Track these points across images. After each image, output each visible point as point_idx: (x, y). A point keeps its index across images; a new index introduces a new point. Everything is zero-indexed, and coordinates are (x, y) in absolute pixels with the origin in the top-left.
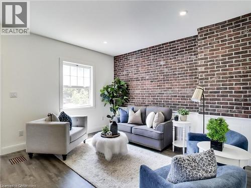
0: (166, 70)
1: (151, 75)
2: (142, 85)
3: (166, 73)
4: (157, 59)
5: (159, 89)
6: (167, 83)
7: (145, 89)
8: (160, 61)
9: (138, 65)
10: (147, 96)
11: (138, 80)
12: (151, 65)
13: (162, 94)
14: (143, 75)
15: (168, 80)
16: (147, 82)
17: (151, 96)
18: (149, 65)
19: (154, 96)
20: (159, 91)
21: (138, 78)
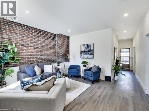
0: (44, 44)
1: (34, 44)
2: (27, 49)
3: (44, 45)
4: (38, 36)
5: (40, 53)
6: (44, 50)
7: (30, 53)
8: (41, 38)
9: (23, 35)
10: (32, 57)
11: (24, 46)
12: (35, 38)
13: (42, 56)
14: (29, 43)
15: (45, 49)
16: (31, 48)
17: (35, 57)
18: (33, 38)
19: (37, 57)
20: (40, 54)
21: (24, 44)
